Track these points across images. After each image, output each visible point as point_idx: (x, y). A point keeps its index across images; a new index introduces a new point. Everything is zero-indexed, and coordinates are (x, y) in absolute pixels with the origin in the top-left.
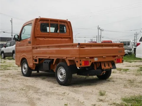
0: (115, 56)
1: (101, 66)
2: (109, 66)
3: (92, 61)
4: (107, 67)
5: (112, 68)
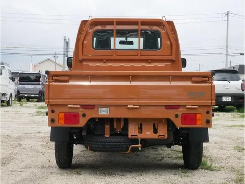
0: (176, 107)
1: (126, 129)
2: (155, 132)
3: (90, 114)
4: (148, 134)
5: (166, 137)
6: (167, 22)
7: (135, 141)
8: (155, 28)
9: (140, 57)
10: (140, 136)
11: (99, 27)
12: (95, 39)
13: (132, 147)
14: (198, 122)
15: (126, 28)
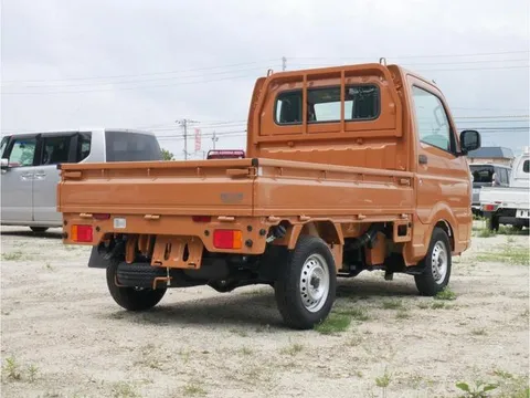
0: (206, 219)
4: (176, 261)
5: (198, 267)
6: (389, 67)
7: (162, 271)
8: (371, 79)
9: (342, 134)
10: (167, 264)
11: (286, 87)
12: (280, 103)
13: (158, 281)
14: (236, 244)
15: (324, 84)
